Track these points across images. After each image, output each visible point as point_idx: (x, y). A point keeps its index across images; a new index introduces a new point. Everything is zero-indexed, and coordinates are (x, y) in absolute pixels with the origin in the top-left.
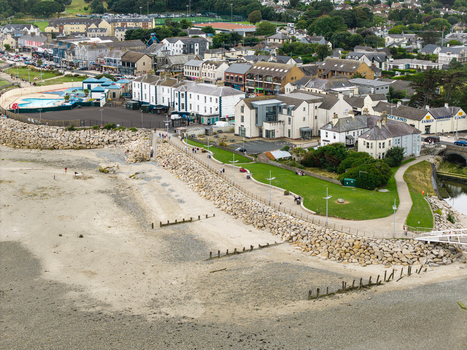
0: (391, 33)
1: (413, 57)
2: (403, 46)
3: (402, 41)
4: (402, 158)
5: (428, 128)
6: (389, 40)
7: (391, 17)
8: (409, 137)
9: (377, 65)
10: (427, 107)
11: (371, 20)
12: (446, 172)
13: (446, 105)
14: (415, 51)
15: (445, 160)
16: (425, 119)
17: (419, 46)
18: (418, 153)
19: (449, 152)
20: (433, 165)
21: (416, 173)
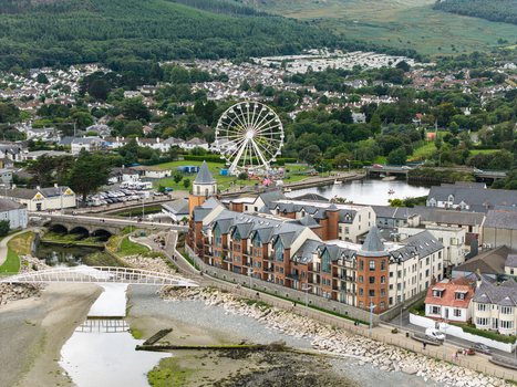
0: (35, 127)
1: (50, 149)
2: (44, 139)
3: (44, 135)
4: (8, 229)
5: (39, 206)
6: (31, 134)
7: (40, 113)
8: (16, 211)
9: (11, 157)
10: (38, 188)
11: (17, 116)
12: (49, 239)
13: (56, 185)
14: (54, 143)
15: (50, 231)
16: (35, 197)
17: (59, 138)
18: (25, 225)
19: (53, 223)
20: (37, 234)
21: (18, 240)
